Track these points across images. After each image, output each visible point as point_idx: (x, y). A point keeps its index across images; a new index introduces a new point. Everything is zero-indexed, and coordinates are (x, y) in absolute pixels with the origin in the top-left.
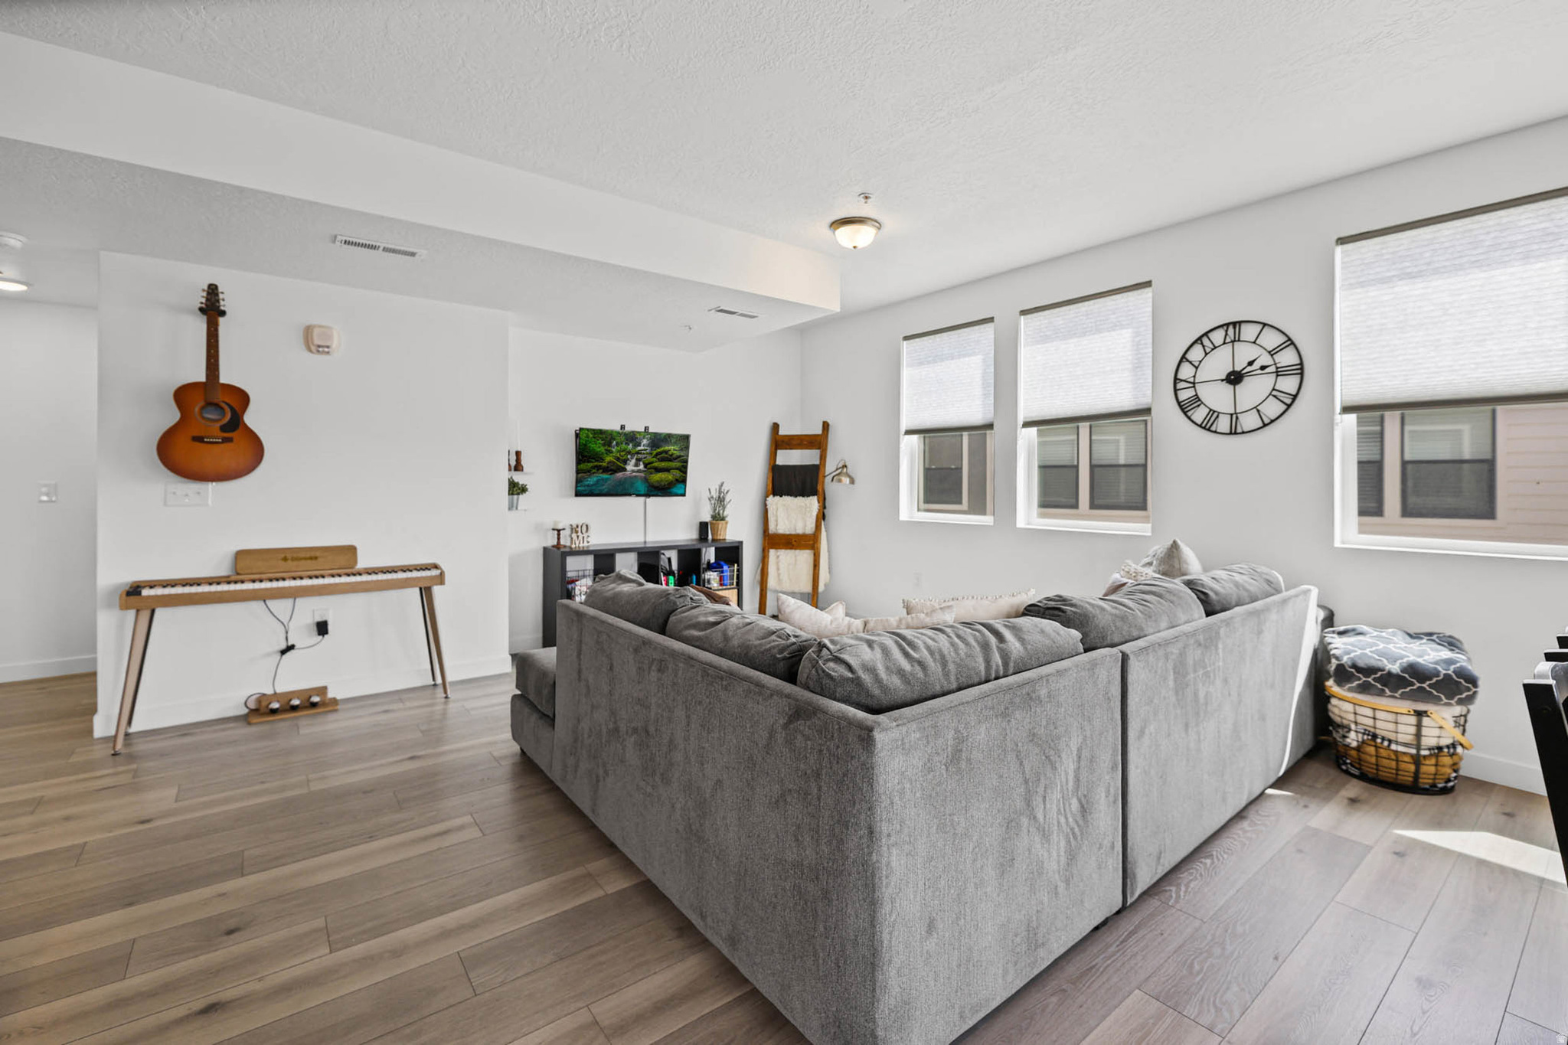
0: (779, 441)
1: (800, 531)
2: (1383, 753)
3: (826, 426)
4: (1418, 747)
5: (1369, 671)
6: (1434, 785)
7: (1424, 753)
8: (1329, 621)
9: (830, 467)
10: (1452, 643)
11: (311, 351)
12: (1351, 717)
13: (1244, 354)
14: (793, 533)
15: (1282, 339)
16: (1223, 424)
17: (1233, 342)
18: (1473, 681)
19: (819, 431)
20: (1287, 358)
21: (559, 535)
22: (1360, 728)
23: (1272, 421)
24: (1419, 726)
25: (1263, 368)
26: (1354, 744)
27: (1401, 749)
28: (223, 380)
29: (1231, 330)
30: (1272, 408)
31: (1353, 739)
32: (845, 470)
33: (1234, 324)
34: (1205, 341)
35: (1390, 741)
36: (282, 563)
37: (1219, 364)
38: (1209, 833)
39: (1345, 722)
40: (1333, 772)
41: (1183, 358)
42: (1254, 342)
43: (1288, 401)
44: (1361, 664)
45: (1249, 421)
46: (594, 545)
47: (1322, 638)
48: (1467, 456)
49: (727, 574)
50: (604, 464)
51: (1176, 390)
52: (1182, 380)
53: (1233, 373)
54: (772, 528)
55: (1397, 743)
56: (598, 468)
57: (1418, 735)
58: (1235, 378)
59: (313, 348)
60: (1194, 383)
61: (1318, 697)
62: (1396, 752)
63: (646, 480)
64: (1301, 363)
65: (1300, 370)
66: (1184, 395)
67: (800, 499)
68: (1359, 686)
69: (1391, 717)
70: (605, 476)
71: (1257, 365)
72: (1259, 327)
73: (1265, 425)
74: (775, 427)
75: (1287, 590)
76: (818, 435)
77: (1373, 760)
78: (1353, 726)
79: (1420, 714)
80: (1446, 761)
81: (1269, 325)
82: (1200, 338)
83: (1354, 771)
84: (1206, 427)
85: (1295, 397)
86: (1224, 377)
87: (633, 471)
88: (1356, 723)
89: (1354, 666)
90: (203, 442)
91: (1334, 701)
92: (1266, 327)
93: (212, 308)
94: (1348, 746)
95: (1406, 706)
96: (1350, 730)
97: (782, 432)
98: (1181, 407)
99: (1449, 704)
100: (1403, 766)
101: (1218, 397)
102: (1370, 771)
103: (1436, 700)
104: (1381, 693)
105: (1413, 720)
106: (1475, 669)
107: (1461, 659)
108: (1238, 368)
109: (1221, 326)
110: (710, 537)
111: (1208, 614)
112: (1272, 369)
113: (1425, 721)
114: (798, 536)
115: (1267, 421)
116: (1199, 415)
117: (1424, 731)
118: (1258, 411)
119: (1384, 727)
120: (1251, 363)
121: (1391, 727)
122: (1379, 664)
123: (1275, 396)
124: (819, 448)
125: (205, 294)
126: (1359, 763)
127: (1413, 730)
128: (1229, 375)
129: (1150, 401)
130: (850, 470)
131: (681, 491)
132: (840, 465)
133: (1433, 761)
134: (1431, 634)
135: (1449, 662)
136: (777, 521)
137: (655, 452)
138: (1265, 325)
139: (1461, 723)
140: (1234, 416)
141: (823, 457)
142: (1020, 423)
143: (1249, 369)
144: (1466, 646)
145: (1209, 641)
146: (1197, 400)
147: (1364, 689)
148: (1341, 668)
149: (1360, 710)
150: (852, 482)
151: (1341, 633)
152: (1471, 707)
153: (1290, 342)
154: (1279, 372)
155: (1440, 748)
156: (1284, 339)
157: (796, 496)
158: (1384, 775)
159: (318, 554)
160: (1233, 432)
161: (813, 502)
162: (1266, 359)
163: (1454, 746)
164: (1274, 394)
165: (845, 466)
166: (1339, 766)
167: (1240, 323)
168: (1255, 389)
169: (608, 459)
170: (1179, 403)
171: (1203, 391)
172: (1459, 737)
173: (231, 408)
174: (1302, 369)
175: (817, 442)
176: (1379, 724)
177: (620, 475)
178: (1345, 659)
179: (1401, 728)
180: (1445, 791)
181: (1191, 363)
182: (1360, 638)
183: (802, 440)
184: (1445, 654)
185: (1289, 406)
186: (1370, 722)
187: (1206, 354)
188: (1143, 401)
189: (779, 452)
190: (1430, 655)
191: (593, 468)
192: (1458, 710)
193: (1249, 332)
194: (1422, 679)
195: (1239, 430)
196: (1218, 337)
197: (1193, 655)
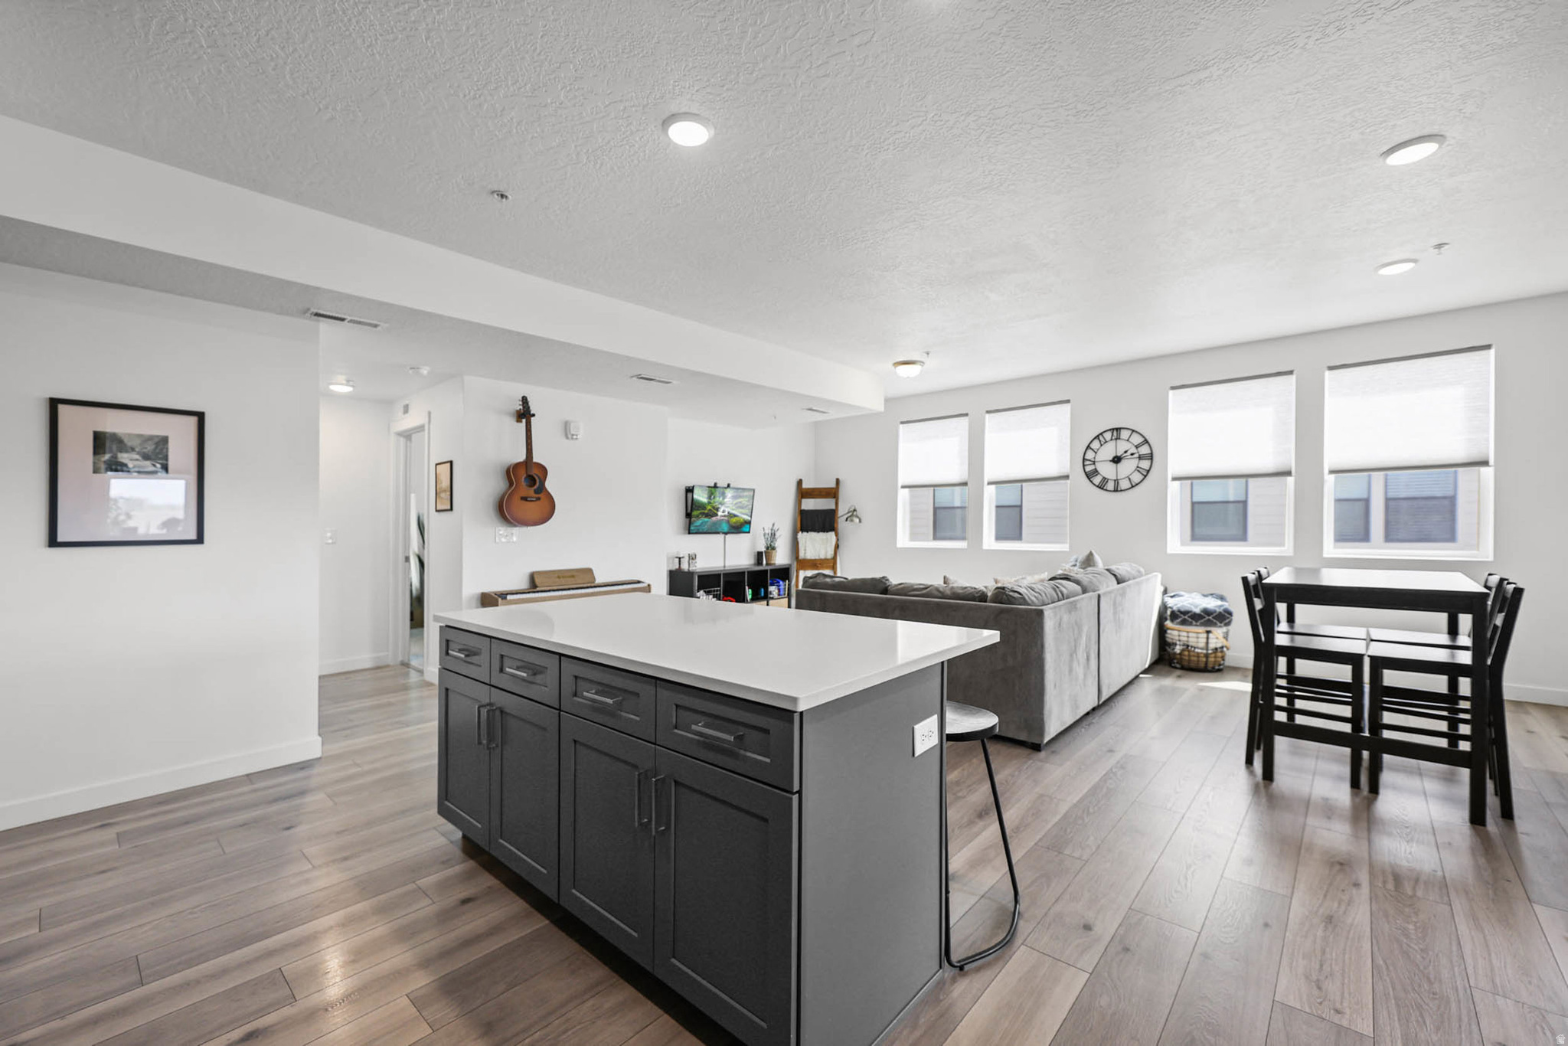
0: (803, 493)
1: (822, 557)
2: (1192, 654)
3: (838, 481)
4: (1207, 649)
5: (1185, 613)
6: (1213, 668)
7: (1210, 652)
8: (1165, 592)
9: (842, 510)
10: (1222, 598)
11: (567, 438)
12: (1177, 638)
13: (1122, 447)
14: (817, 558)
15: (1142, 440)
16: (1110, 486)
17: (1116, 439)
18: (1230, 614)
19: (833, 485)
20: (1144, 450)
21: (680, 561)
22: (1181, 643)
23: (1137, 484)
24: (1208, 638)
25: (1132, 454)
26: (1178, 652)
27: (1200, 651)
28: (535, 460)
29: (1115, 432)
30: (1137, 477)
31: (1178, 649)
32: (855, 513)
33: (1117, 429)
34: (1101, 437)
35: (1195, 648)
36: (557, 580)
37: (1108, 451)
38: (1121, 686)
39: (1174, 641)
40: (1167, 668)
41: (1088, 447)
42: (1128, 440)
43: (1145, 474)
44: (1182, 610)
45: (1124, 484)
46: (700, 569)
47: (1163, 600)
48: (1231, 499)
49: (782, 587)
50: (706, 511)
51: (1084, 466)
52: (1087, 460)
53: (1116, 457)
54: (802, 555)
55: (1198, 648)
56: (703, 514)
57: (1207, 643)
58: (1117, 460)
59: (570, 436)
60: (1094, 462)
61: (1161, 630)
62: (1198, 653)
63: (728, 522)
64: (1152, 454)
65: (1151, 457)
66: (1089, 468)
67: (821, 534)
68: (1181, 621)
69: (1194, 635)
70: (706, 519)
71: (1129, 453)
72: (1130, 432)
73: (1133, 487)
74: (800, 482)
75: (1146, 574)
76: (833, 488)
77: (1187, 658)
78: (1178, 643)
79: (1208, 632)
80: (1219, 654)
81: (1137, 432)
82: (1098, 436)
83: (1178, 666)
84: (1101, 487)
85: (1148, 471)
86: (1111, 459)
87: (722, 516)
88: (1180, 641)
89: (1179, 611)
90: (527, 500)
91: (1169, 631)
92: (1134, 433)
93: (524, 414)
94: (1175, 654)
95: (1202, 629)
96: (1176, 644)
97: (805, 486)
98: (1087, 475)
99: (1220, 627)
100: (1201, 659)
101: (1107, 470)
102: (1185, 664)
103: (1214, 625)
104: (1191, 624)
105: (1205, 635)
106: (1231, 609)
107: (1226, 605)
108: (1119, 455)
109: (1110, 430)
110: (764, 562)
111: (1118, 583)
112: (1136, 455)
113: (1211, 635)
114: (821, 560)
115: (1134, 484)
116: (1097, 480)
117: (1210, 641)
118: (1130, 479)
119: (1192, 641)
120: (1126, 452)
121: (1195, 640)
122: (1190, 610)
123: (1138, 471)
124: (834, 497)
125: (521, 403)
126: (1180, 661)
127: (1205, 640)
128: (1114, 458)
129: (1069, 471)
130: (858, 513)
131: (748, 530)
132: (852, 509)
133: (1213, 655)
134: (1212, 594)
135: (1221, 606)
136: (805, 550)
137: (735, 502)
138: (1133, 431)
139: (1226, 637)
140: (1117, 482)
141: (837, 504)
142: (986, 482)
143: (1125, 455)
144: (1228, 600)
145: (1123, 594)
146: (1095, 472)
147: (1184, 623)
148: (1173, 613)
149: (1181, 633)
150: (860, 521)
151: (1172, 597)
152: (1230, 628)
153: (1146, 441)
154: (1140, 458)
155: (1216, 649)
156: (1143, 439)
157: (818, 532)
158: (1193, 665)
159: (575, 574)
160: (1116, 490)
161: (832, 535)
162: (1133, 450)
163: (1222, 647)
164: (1138, 469)
165: (855, 510)
166: (1170, 665)
167: (1120, 429)
168: (1128, 467)
169: (709, 507)
170: (1086, 473)
171: (1100, 467)
172: (1225, 643)
173: (539, 477)
174: (1152, 456)
175: (832, 493)
176: (1190, 639)
177: (714, 519)
178: (1175, 608)
179: (1200, 640)
180: (1219, 670)
181: (1092, 450)
182: (1181, 598)
183: (820, 492)
184: (1219, 603)
185: (1145, 476)
186: (1185, 639)
187: (1101, 445)
188: (1065, 471)
189: (804, 501)
190: (1212, 604)
191: (701, 513)
192: (1224, 629)
193: (1125, 434)
194: (1209, 615)
195: (1119, 489)
196: (1108, 436)
197: (1119, 598)
